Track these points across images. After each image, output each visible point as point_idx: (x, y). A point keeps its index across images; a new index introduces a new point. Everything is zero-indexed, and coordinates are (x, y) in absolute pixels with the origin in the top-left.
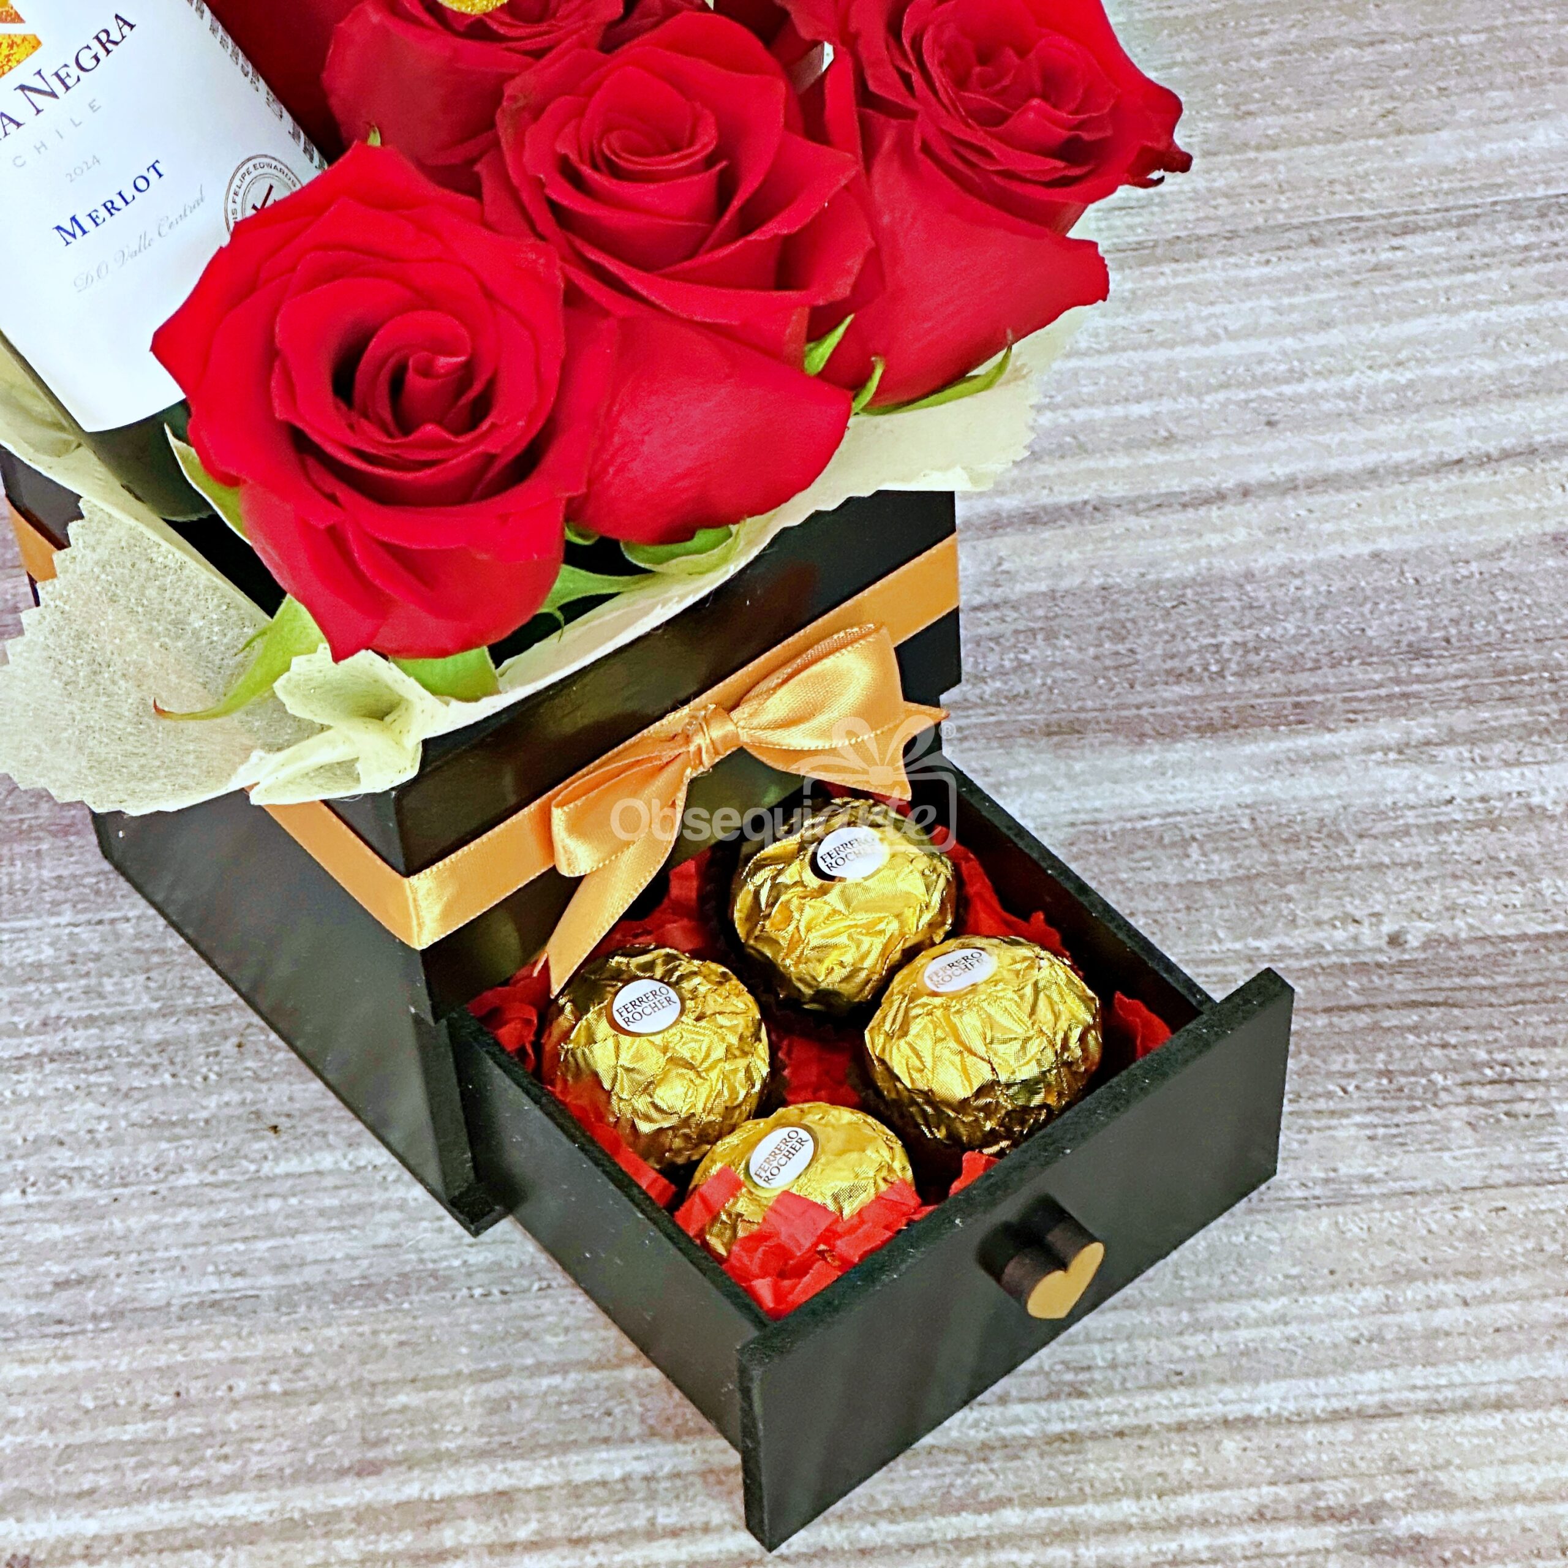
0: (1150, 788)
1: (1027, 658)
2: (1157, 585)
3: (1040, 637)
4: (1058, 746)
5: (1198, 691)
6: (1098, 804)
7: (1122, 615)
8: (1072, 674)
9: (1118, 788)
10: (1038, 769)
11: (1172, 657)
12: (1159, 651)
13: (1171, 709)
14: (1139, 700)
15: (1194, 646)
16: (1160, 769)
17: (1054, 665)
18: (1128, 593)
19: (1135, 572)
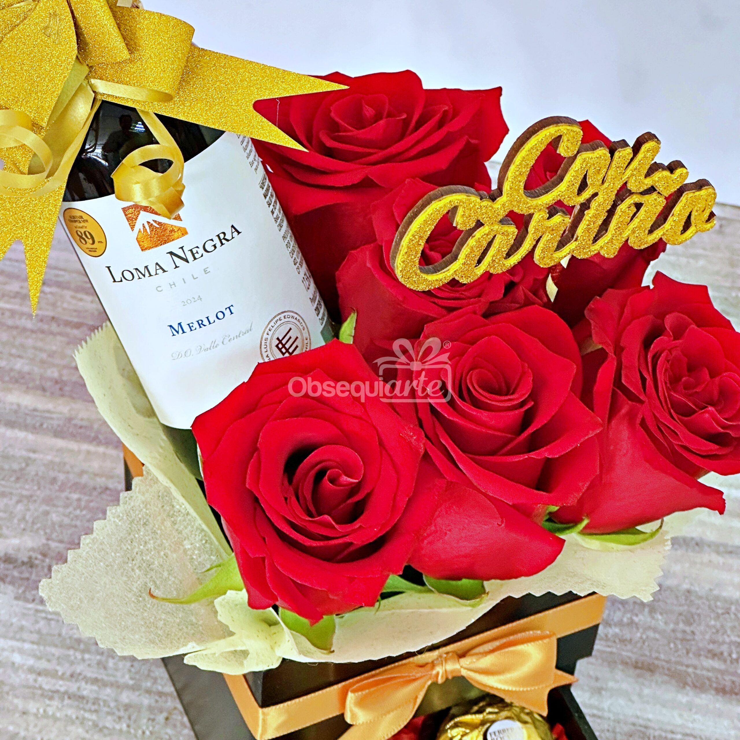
0: (681, 716)
1: (636, 619)
2: (717, 598)
3: (647, 610)
4: (639, 676)
5: (723, 667)
6: (650, 716)
7: (693, 610)
8: (657, 636)
9: (664, 711)
10: (625, 686)
11: (714, 642)
12: (707, 637)
13: (705, 673)
14: (689, 662)
15: (727, 640)
16: (689, 707)
17: (650, 628)
18: (701, 598)
19: (707, 587)
